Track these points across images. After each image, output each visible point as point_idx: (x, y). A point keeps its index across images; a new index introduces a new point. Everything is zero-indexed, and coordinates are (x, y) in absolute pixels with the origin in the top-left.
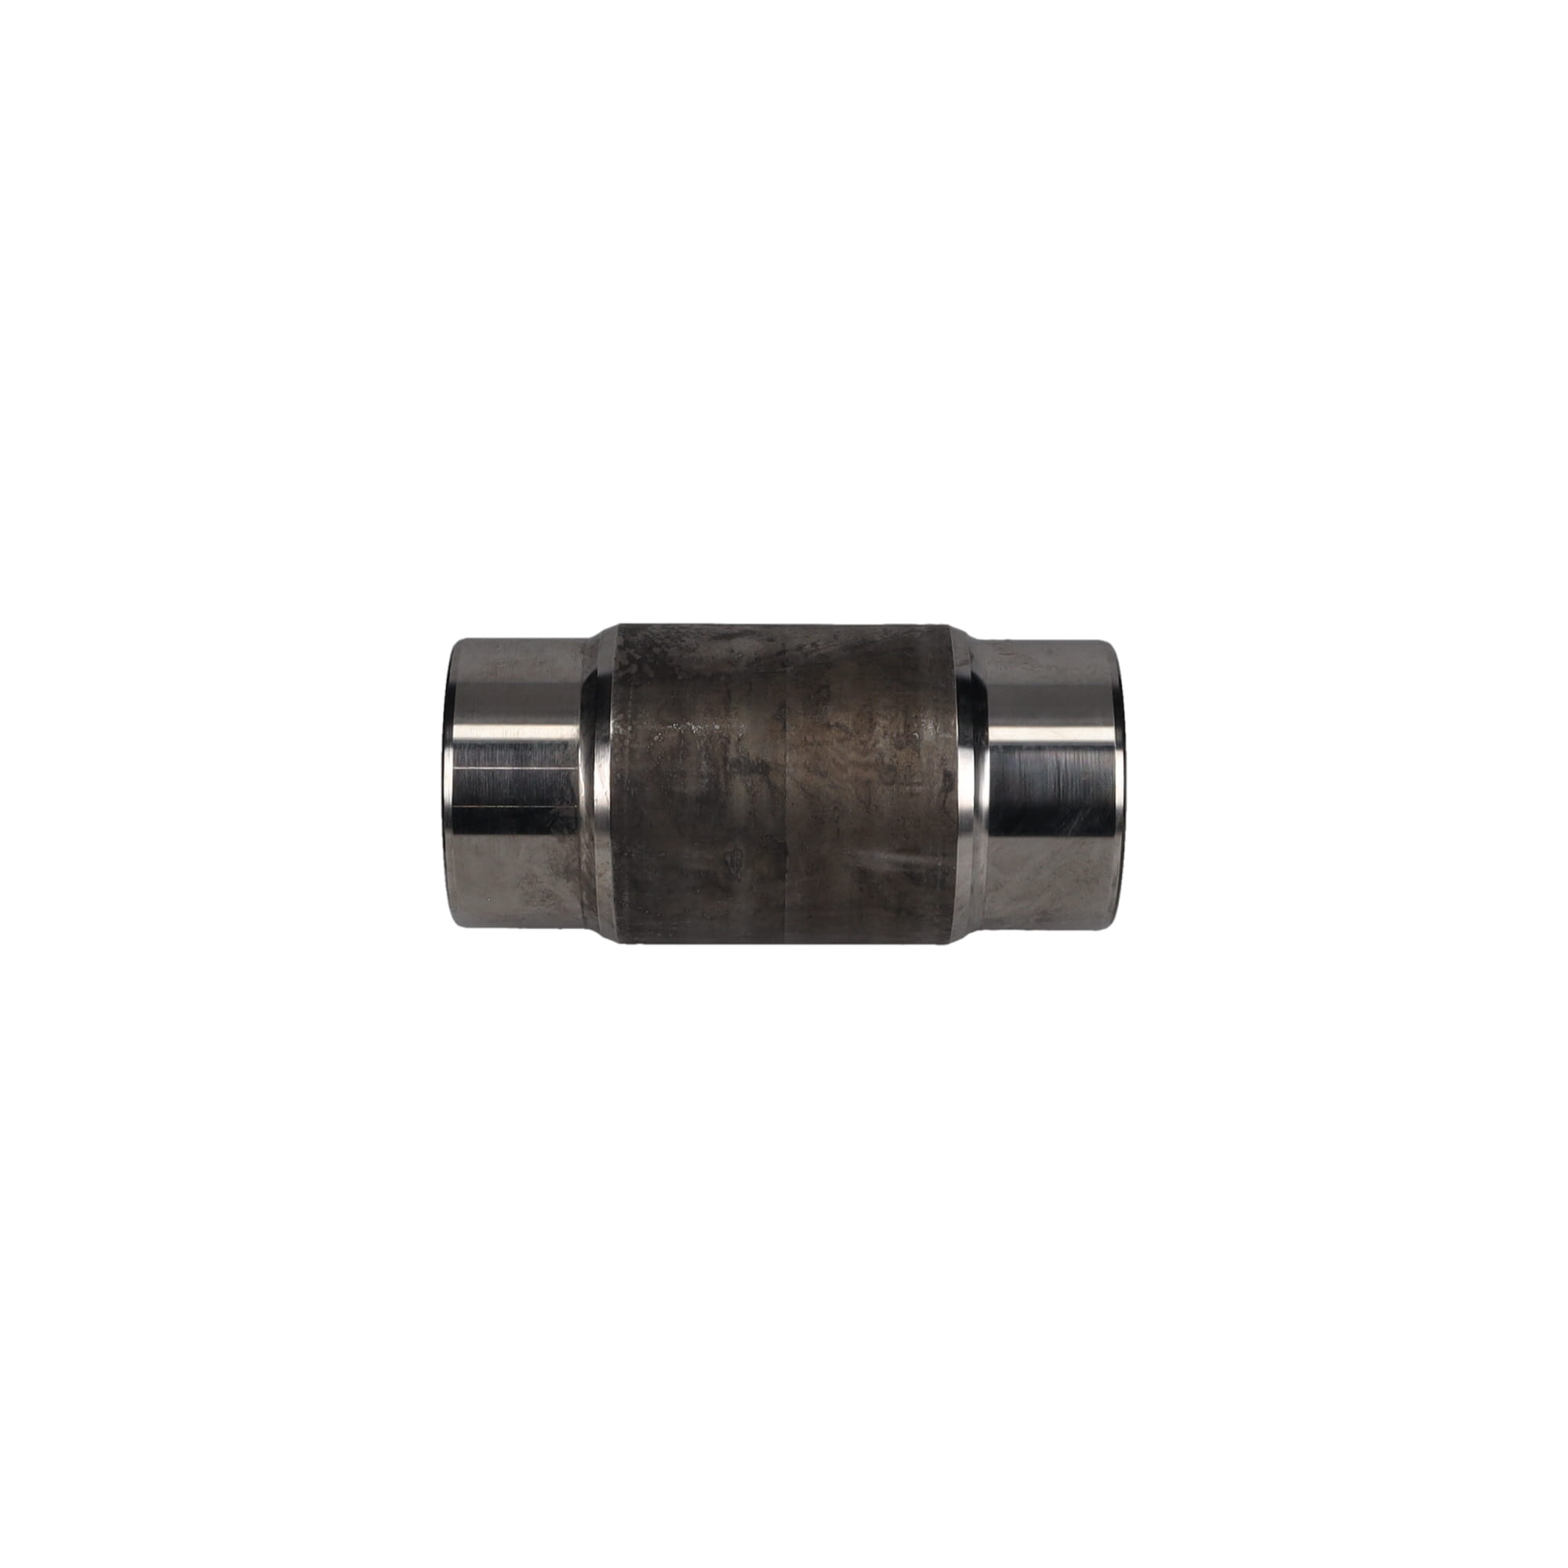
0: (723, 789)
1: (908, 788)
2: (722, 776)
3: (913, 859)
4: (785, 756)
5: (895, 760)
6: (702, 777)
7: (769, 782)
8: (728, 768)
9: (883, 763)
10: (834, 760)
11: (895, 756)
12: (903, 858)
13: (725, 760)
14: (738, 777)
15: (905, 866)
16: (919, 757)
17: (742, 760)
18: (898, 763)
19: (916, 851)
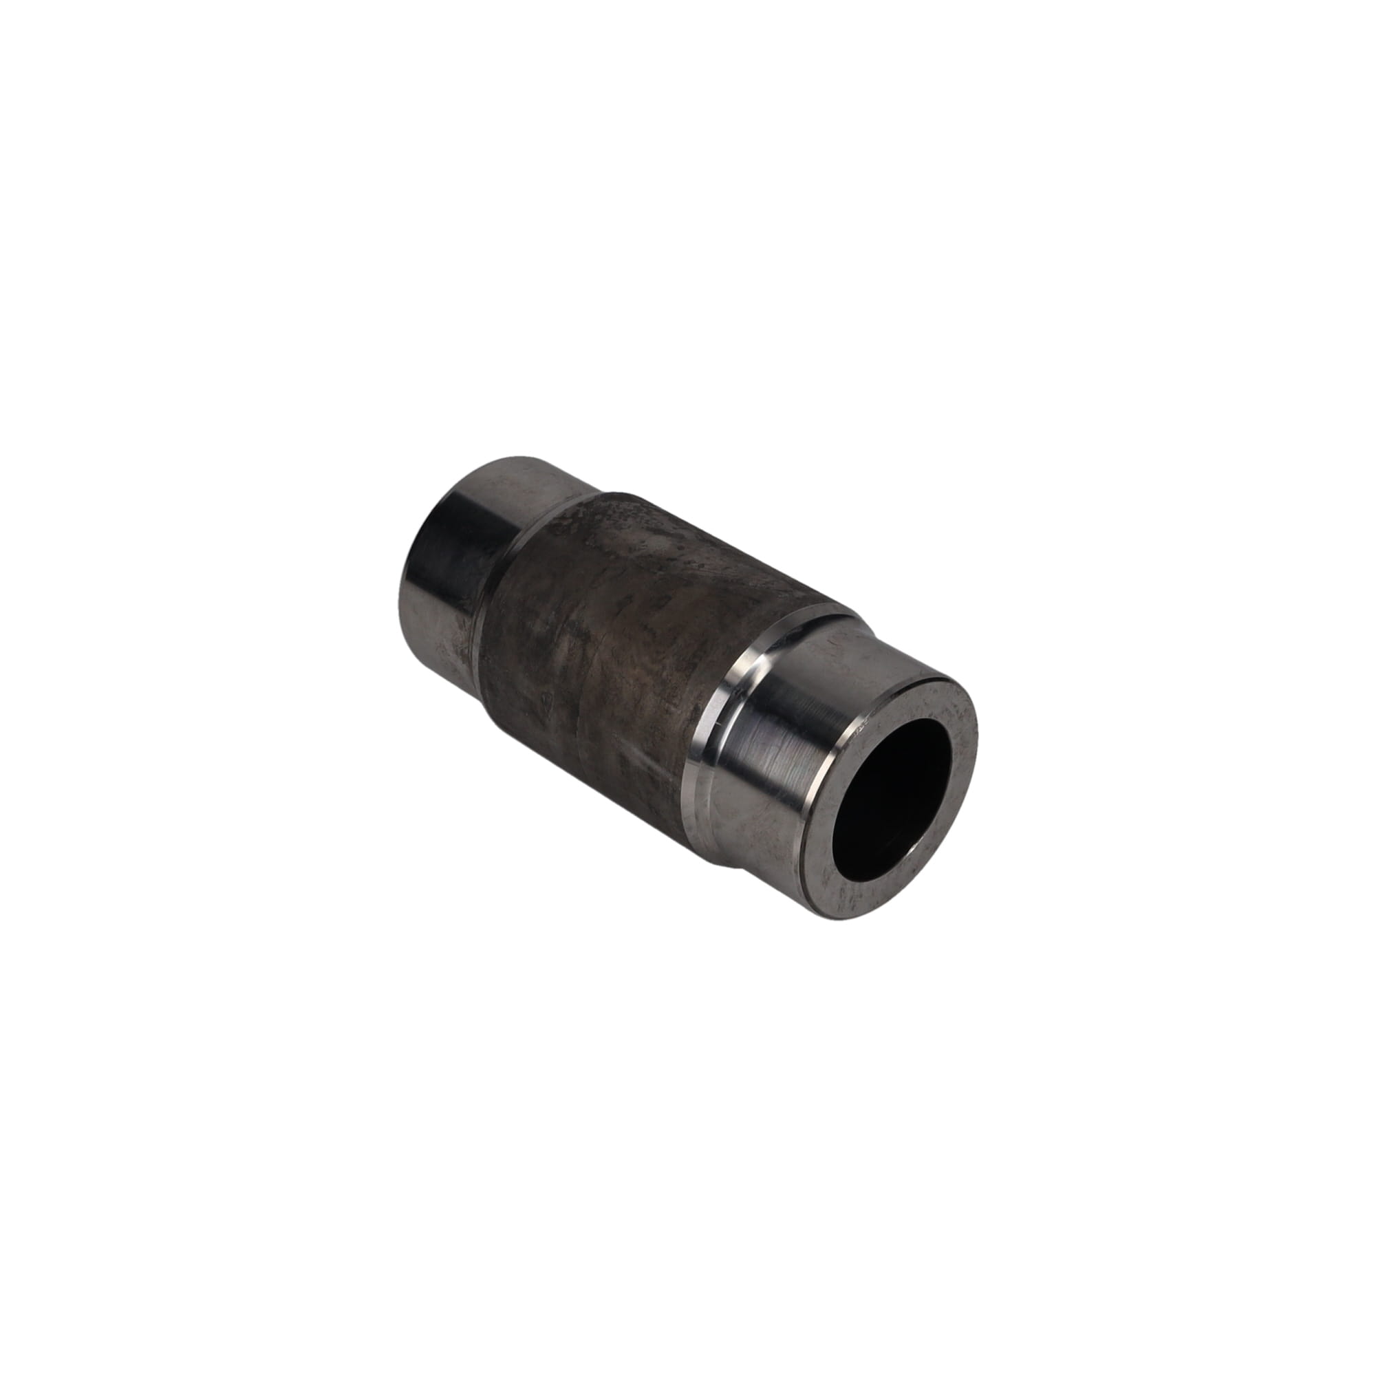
0: (555, 640)
1: (667, 704)
2: (559, 629)
3: (656, 767)
4: (604, 636)
5: (670, 678)
6: (547, 624)
7: (584, 650)
8: (565, 626)
9: (661, 675)
10: (632, 657)
11: (671, 675)
12: (649, 761)
13: (567, 617)
14: (568, 636)
15: (649, 768)
16: (687, 684)
17: (577, 623)
18: (670, 681)
19: (657, 760)
